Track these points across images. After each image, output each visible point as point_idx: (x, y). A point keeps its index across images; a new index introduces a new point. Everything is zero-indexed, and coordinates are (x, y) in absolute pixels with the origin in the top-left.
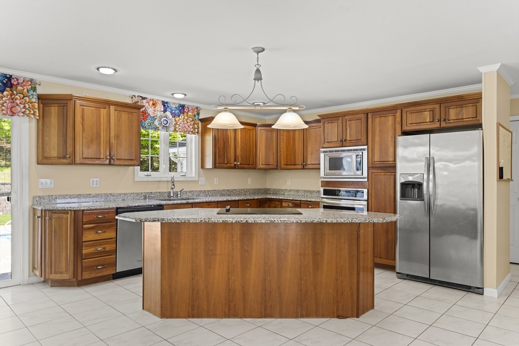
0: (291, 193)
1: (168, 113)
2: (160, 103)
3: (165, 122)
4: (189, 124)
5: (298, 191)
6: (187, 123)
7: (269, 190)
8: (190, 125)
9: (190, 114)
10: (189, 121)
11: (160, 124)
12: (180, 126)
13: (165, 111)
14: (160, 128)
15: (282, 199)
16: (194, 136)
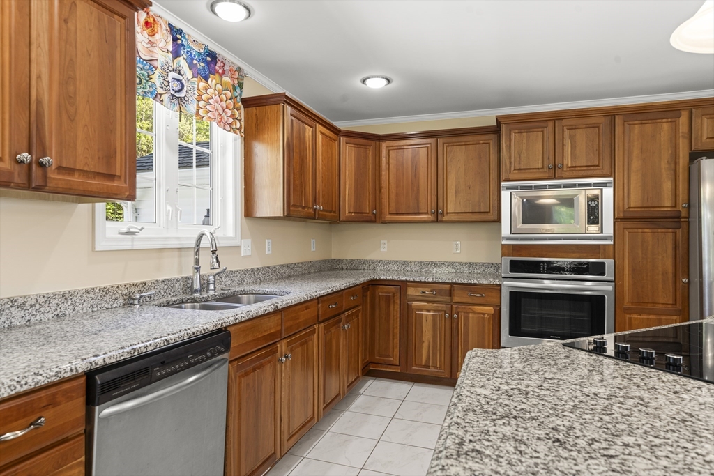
0: (389, 267)
1: (182, 62)
2: (165, 27)
3: (176, 86)
4: (224, 105)
5: (406, 263)
6: (221, 101)
7: (339, 261)
8: (227, 108)
9: (226, 79)
10: (225, 98)
11: (166, 87)
12: (208, 103)
13: (176, 54)
14: (165, 97)
15: (406, 281)
16: (231, 135)
